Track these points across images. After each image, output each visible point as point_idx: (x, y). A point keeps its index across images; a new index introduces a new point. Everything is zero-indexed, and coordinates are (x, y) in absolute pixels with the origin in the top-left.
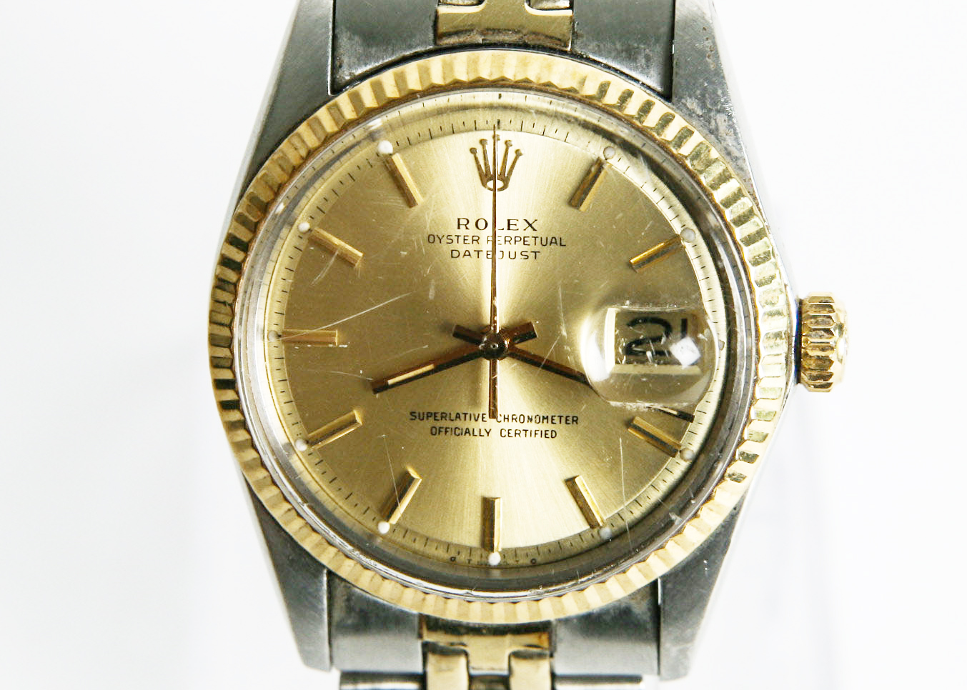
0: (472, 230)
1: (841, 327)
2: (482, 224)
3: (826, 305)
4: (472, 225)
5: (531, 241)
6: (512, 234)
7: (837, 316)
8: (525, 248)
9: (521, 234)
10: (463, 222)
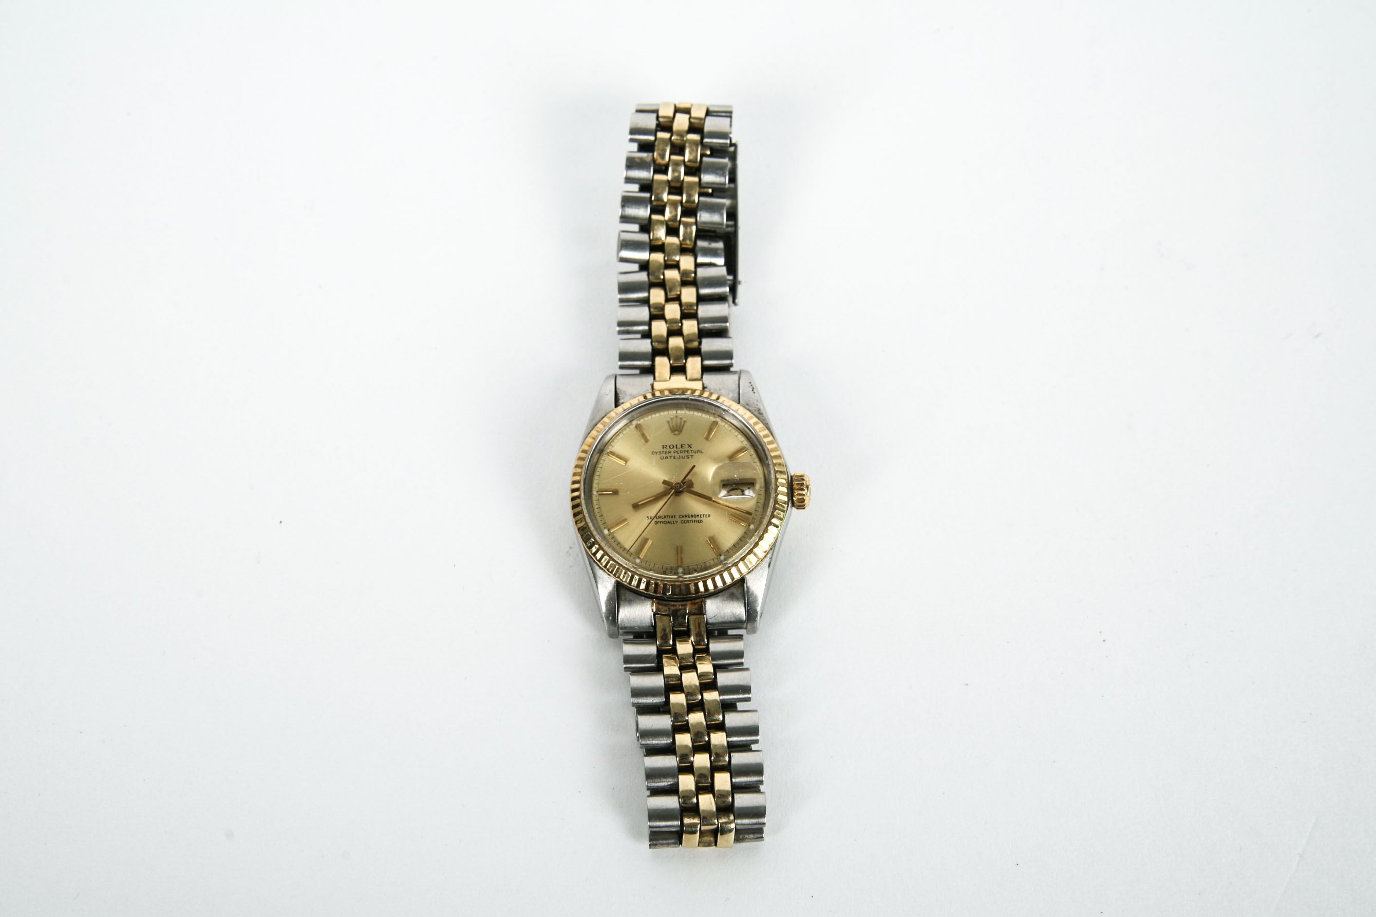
0: (668, 449)
1: (807, 487)
2: (672, 447)
3: (801, 478)
4: (668, 447)
5: (690, 452)
6: (683, 449)
7: (806, 483)
8: (687, 454)
9: (687, 449)
10: (665, 446)
